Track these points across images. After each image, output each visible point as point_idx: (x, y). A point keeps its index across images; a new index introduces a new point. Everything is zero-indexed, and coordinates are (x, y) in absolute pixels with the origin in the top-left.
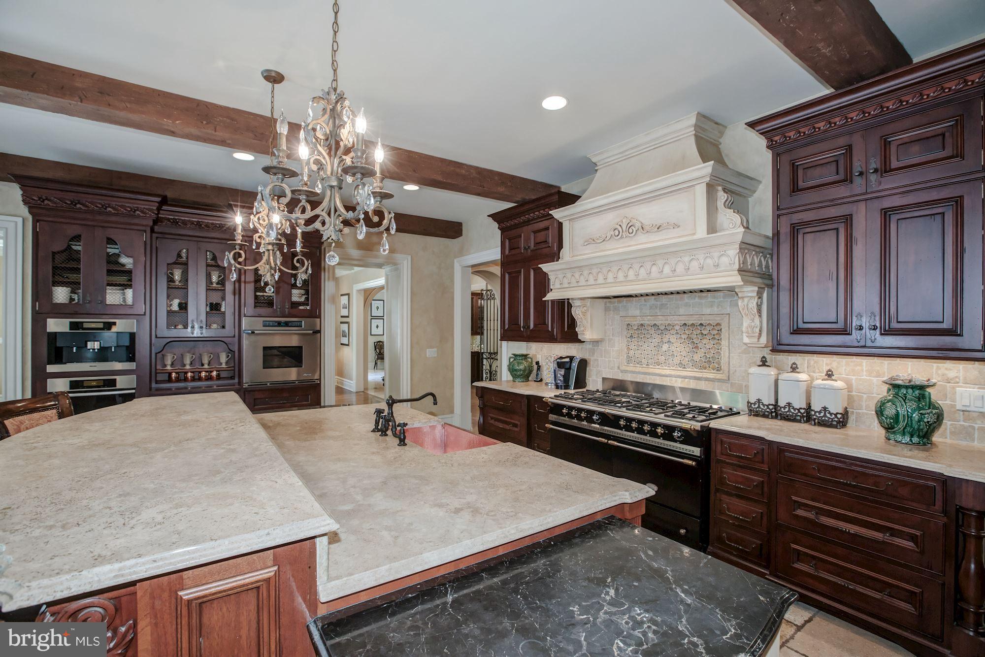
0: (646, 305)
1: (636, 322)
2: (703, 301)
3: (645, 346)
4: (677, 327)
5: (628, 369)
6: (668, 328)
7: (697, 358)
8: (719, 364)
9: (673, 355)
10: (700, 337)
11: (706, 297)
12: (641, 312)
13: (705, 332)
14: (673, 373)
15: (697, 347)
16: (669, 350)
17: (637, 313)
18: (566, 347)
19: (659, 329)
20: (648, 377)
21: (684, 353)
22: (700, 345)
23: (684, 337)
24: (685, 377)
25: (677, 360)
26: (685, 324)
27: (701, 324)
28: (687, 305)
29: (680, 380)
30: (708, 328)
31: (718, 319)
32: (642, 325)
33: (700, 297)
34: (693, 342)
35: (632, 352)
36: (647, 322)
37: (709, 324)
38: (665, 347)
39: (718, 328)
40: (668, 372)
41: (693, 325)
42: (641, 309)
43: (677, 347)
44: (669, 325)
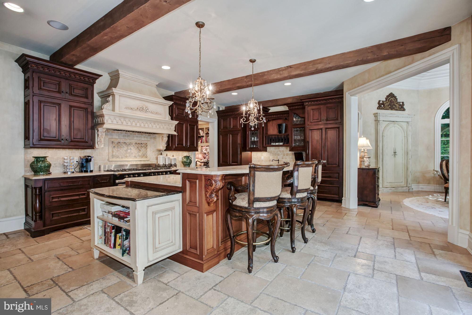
0: (121, 135)
1: (116, 141)
2: (142, 136)
3: (121, 151)
4: (134, 144)
5: (113, 160)
6: (130, 144)
7: (140, 154)
8: (147, 155)
9: (132, 153)
10: (141, 147)
11: (143, 135)
12: (119, 137)
13: (142, 146)
14: (133, 160)
15: (140, 151)
16: (130, 152)
17: (117, 137)
18: (70, 152)
19: (127, 144)
20: (122, 162)
21: (136, 153)
22: (141, 150)
23: (136, 147)
24: (136, 161)
25: (133, 155)
26: (136, 143)
27: (141, 143)
28: (137, 137)
29: (135, 162)
30: (144, 145)
31: (146, 142)
32: (119, 142)
33: (141, 135)
34: (139, 149)
35: (114, 153)
36: (122, 142)
37: (144, 143)
38: (129, 151)
39: (146, 145)
40: (131, 160)
41: (139, 143)
42: (119, 136)
43: (133, 150)
44: (131, 143)
